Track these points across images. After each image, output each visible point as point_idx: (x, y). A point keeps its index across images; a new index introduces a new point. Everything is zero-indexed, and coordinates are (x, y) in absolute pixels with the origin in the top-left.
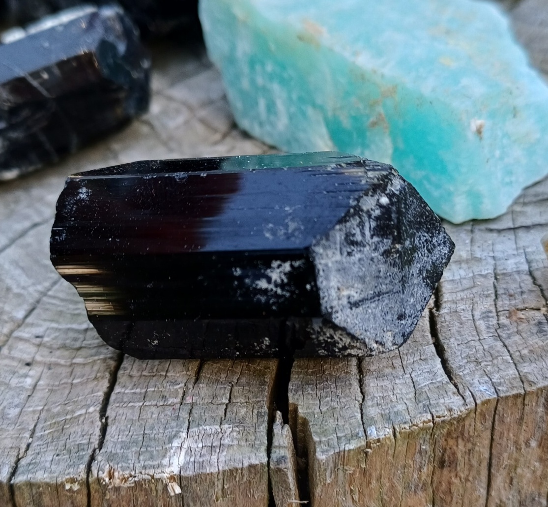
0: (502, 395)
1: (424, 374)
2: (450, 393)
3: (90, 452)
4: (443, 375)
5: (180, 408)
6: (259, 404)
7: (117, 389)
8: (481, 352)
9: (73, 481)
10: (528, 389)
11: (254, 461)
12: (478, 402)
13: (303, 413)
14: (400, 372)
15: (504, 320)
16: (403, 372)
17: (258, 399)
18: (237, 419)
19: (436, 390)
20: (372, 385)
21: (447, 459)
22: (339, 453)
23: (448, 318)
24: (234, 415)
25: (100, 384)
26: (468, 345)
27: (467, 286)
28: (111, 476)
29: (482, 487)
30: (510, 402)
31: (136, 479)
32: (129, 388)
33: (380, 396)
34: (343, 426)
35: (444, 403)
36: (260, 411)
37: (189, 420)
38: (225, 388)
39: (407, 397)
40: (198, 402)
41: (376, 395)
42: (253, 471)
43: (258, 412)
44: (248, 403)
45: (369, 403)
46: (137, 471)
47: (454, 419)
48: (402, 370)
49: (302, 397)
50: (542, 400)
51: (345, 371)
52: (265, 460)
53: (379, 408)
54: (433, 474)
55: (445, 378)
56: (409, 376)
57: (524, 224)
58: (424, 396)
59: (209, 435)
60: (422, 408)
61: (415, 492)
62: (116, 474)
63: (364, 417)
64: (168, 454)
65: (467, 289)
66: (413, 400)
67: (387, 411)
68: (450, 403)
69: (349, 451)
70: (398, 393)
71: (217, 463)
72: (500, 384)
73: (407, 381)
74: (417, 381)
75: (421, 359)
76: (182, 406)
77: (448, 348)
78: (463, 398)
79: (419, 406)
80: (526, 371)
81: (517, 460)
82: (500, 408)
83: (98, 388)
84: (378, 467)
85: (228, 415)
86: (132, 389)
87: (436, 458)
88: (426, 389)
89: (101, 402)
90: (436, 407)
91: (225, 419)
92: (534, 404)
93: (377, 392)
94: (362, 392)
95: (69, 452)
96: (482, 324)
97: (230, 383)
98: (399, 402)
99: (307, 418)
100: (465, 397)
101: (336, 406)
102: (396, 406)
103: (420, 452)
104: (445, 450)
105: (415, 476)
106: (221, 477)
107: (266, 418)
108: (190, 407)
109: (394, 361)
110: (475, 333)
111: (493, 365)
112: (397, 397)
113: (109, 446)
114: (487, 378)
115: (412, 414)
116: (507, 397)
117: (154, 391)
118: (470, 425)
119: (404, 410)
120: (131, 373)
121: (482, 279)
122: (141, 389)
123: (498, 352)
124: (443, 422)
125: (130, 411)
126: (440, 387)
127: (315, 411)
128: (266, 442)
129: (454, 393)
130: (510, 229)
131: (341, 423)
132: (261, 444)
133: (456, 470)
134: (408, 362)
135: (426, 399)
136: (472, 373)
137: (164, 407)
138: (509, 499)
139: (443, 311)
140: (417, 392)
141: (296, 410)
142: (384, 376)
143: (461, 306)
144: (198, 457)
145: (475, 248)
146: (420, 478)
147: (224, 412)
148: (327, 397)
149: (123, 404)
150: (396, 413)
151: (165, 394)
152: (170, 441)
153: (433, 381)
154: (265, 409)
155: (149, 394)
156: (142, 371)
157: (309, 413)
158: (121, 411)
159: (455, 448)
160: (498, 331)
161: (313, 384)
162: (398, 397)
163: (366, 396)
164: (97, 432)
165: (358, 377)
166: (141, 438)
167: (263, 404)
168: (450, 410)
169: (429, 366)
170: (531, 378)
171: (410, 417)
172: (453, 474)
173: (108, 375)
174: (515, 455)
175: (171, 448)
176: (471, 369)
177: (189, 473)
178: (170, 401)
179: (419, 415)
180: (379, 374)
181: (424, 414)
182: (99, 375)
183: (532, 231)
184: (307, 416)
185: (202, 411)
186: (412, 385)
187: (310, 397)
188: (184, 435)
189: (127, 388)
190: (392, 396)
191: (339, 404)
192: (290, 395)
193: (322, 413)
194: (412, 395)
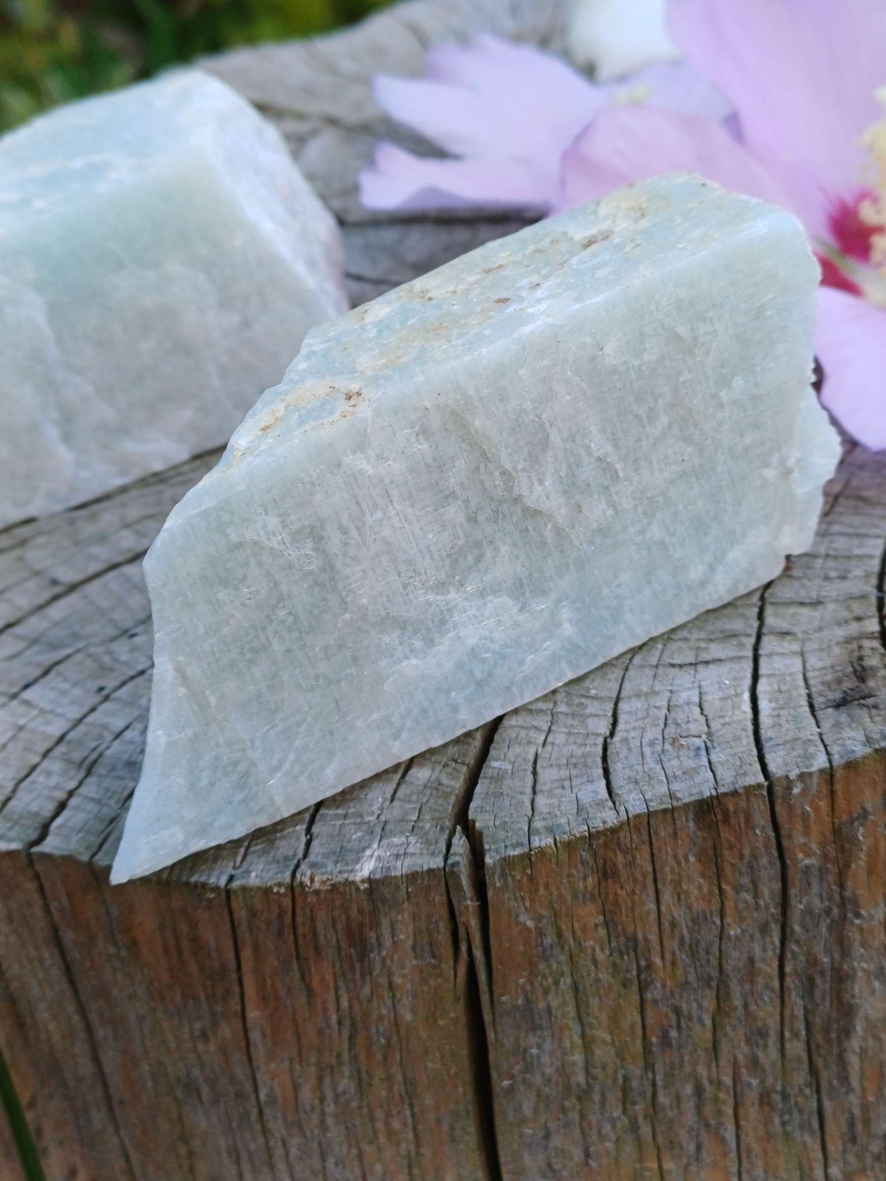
0: (651, 809)
1: (588, 793)
2: (607, 809)
3: (295, 861)
4: (605, 794)
5: (375, 825)
6: (443, 820)
7: (322, 810)
8: (641, 774)
9: (280, 885)
10: (675, 804)
11: (433, 866)
12: (630, 816)
13: (480, 826)
14: (568, 791)
15: (667, 746)
16: (571, 792)
17: (442, 817)
18: (422, 832)
19: (596, 806)
20: (542, 803)
21: (609, 870)
22: (505, 858)
23: (618, 745)
24: (420, 829)
26: (631, 768)
27: (642, 717)
28: (312, 880)
29: (651, 902)
30: (660, 817)
31: (333, 882)
33: (546, 812)
34: (512, 836)
35: (601, 817)
36: (443, 825)
37: (381, 834)
38: (415, 808)
39: (570, 812)
40: (391, 820)
41: (544, 811)
42: (431, 874)
43: (441, 827)
44: (434, 819)
45: (537, 817)
46: (334, 876)
47: (607, 829)
49: (481, 814)
50: (691, 816)
52: (442, 865)
53: (544, 822)
54: (599, 885)
55: (606, 796)
56: (575, 795)
57: (705, 660)
58: (585, 812)
59: (397, 846)
60: (581, 821)
61: (584, 903)
62: (316, 879)
63: (531, 830)
64: (361, 861)
65: (641, 719)
66: (575, 815)
67: (551, 824)
68: (606, 817)
69: (514, 857)
70: (563, 809)
71: (401, 868)
72: (652, 800)
73: (573, 799)
74: (581, 799)
75: (589, 781)
76: (376, 823)
77: (614, 771)
78: (618, 813)
79: (579, 819)
80: (676, 789)
81: (680, 875)
82: (652, 822)
84: (544, 875)
85: (415, 830)
86: (335, 810)
87: (599, 869)
88: (588, 805)
89: (307, 821)
90: (593, 820)
91: (412, 833)
92: (684, 819)
93: (545, 809)
94: (533, 810)
95: (278, 862)
96: (647, 750)
97: (420, 803)
98: (563, 816)
99: (482, 831)
100: (620, 813)
101: (509, 820)
102: (560, 820)
103: (582, 862)
104: (605, 861)
105: (581, 885)
106: (404, 880)
107: (447, 832)
108: (382, 824)
109: (564, 783)
110: (640, 758)
111: (649, 784)
112: (561, 812)
113: (312, 857)
114: (641, 796)
115: (572, 825)
116: (656, 812)
117: (353, 811)
118: (625, 837)
119: (566, 823)
121: (655, 710)
122: (343, 809)
123: (655, 773)
124: (597, 832)
125: (332, 828)
126: (600, 804)
127: (490, 825)
128: (444, 851)
129: (611, 809)
130: (691, 664)
131: (510, 834)
132: (440, 852)
133: (620, 881)
134: (576, 783)
135: (586, 814)
136: (630, 791)
137: (361, 824)
138: (680, 915)
139: (616, 739)
140: (580, 808)
141: (474, 824)
142: (553, 795)
143: (632, 734)
144: (385, 863)
145: (657, 683)
146: (586, 888)
148: (501, 813)
149: (326, 822)
150: (558, 826)
151: (363, 813)
152: (364, 850)
153: (595, 799)
154: (448, 824)
155: (350, 814)
157: (484, 827)
158: (324, 829)
159: (614, 858)
160: (661, 756)
163: (535, 813)
164: (302, 846)
165: (532, 797)
166: (339, 849)
167: (446, 820)
168: (605, 822)
169: (594, 787)
170: (679, 795)
171: (570, 828)
172: (618, 886)
174: (677, 870)
175: (364, 857)
176: (630, 788)
177: (378, 876)
179: (578, 827)
181: (582, 826)
183: (711, 666)
184: (483, 829)
185: (393, 827)
186: (576, 802)
187: (487, 813)
188: (375, 846)
189: (330, 809)
190: (557, 812)
192: (471, 811)
193: (496, 826)
194: (575, 811)
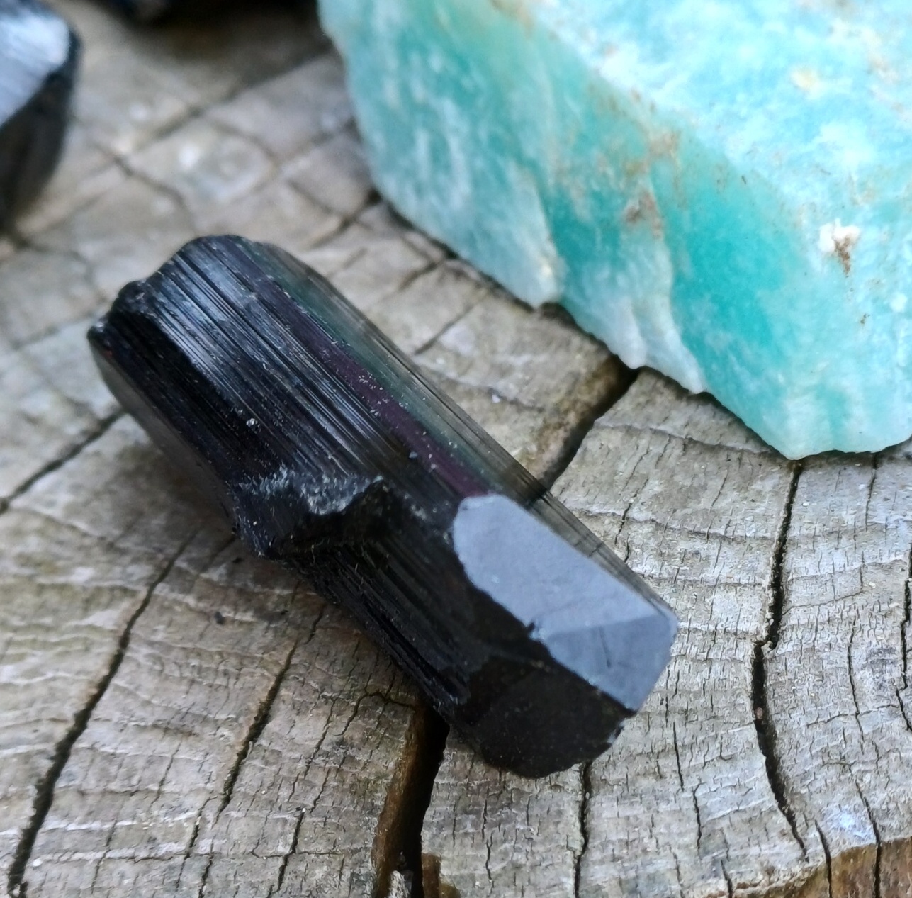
0: (887, 838)
1: (723, 791)
2: (773, 834)
4: (765, 793)
5: (184, 864)
6: (356, 856)
7: (51, 822)
8: (855, 742)
12: (834, 854)
13: (450, 877)
14: (672, 784)
16: (679, 787)
17: (355, 846)
18: (305, 889)
19: (745, 827)
20: (606, 814)
23: (792, 664)
24: (300, 879)
25: (14, 810)
26: (830, 725)
27: (847, 591)
32: (78, 819)
33: (620, 841)
35: (759, 855)
36: (357, 871)
37: (201, 891)
38: (285, 821)
39: (680, 841)
40: (224, 852)
41: (613, 837)
43: (353, 874)
44: (333, 853)
45: (595, 855)
47: (777, 890)
48: (678, 782)
49: (452, 842)
51: (553, 784)
53: (615, 867)
55: (770, 801)
56: (691, 795)
58: (717, 839)
60: (709, 866)
63: (582, 887)
65: (846, 597)
66: (693, 848)
67: (632, 874)
68: (772, 855)
70: (661, 833)
72: (887, 815)
73: (685, 807)
74: (705, 806)
75: (721, 757)
76: (188, 859)
77: (784, 732)
78: (802, 846)
79: (703, 861)
82: (886, 867)
83: (10, 819)
85: (286, 882)
86: (84, 822)
88: (724, 824)
89: (14, 851)
90: (740, 864)
91: (279, 889)
93: (615, 832)
94: (585, 832)
96: (866, 679)
97: (298, 809)
98: (662, 854)
99: (458, 888)
100: (806, 844)
101: (523, 861)
102: (654, 861)
107: (369, 887)
108: (205, 863)
109: (662, 762)
110: (849, 698)
111: (878, 771)
112: (657, 842)
114: (859, 802)
115: (686, 879)
116: (899, 845)
117: (129, 827)
119: (670, 870)
120: (85, 787)
121: (881, 575)
122: (104, 821)
123: (892, 741)
124: (752, 896)
125: (76, 871)
126: (755, 821)
127: (478, 873)
129: (783, 834)
134: (692, 764)
135: (721, 845)
136: (830, 788)
137: (149, 862)
139: (784, 648)
140: (704, 831)
141: (436, 869)
142: (635, 795)
143: (825, 637)
145: (877, 502)
147: (278, 872)
148: (505, 841)
149: (60, 855)
150: (652, 878)
151: (154, 833)
153: (741, 808)
154: (369, 867)
155: (120, 833)
156: (108, 782)
157: (462, 877)
158: (55, 871)
160: (902, 694)
161: (477, 813)
162: (660, 843)
163: (590, 840)
165: (580, 798)
167: (365, 857)
168: (770, 871)
169: (738, 773)
171: (682, 885)
173: (32, 791)
176: (828, 781)
178: (165, 848)
179: (700, 883)
180: (626, 792)
181: (710, 881)
182: (12, 789)
184: (459, 883)
185: (230, 871)
186: (694, 815)
187: (468, 841)
189: (71, 821)
190: (646, 840)
191: (529, 857)
192: (426, 834)
193: (492, 876)
194: (691, 838)
